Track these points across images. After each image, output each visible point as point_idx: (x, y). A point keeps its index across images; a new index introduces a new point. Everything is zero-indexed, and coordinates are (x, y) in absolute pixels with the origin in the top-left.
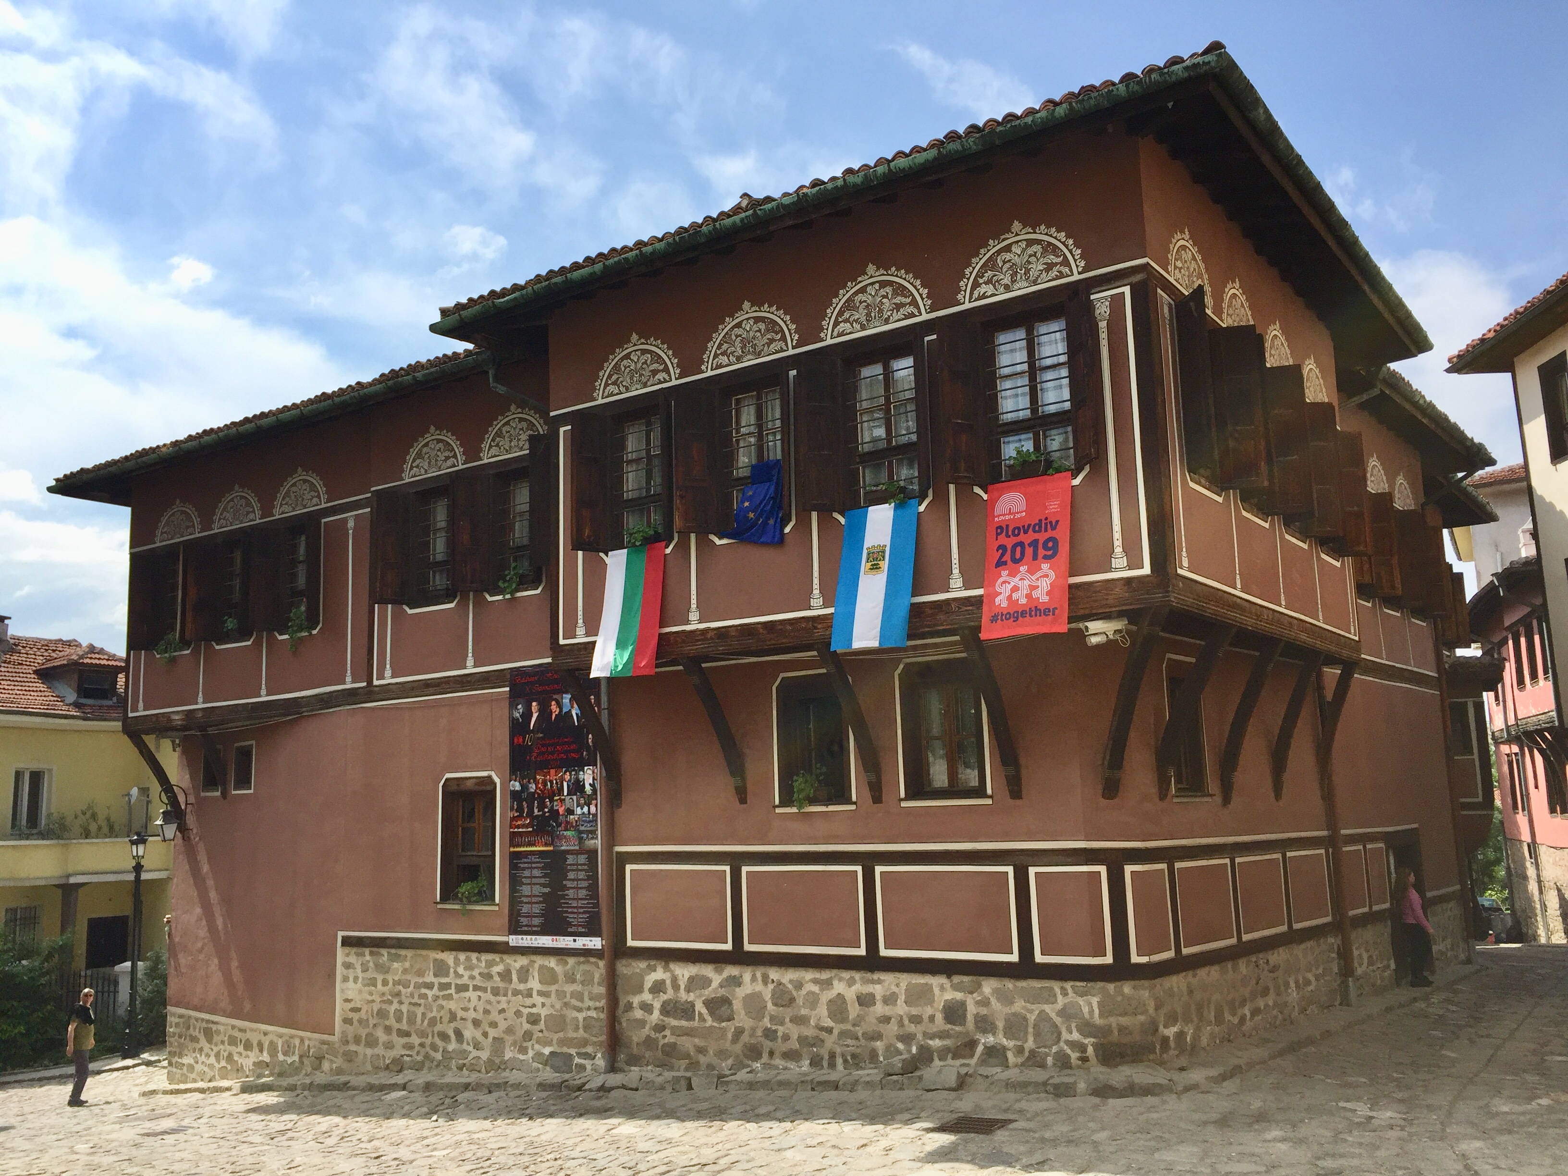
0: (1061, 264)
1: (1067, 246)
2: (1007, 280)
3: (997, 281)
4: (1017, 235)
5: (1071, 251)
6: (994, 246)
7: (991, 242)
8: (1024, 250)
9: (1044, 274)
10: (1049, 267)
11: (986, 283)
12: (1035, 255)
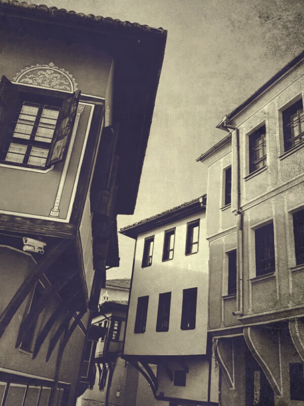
0: (67, 85)
1: (72, 80)
2: (40, 81)
3: (35, 80)
4: (51, 67)
5: (73, 83)
6: (38, 67)
7: (38, 65)
8: (51, 74)
9: (58, 86)
10: (61, 84)
11: (29, 78)
12: (56, 77)
